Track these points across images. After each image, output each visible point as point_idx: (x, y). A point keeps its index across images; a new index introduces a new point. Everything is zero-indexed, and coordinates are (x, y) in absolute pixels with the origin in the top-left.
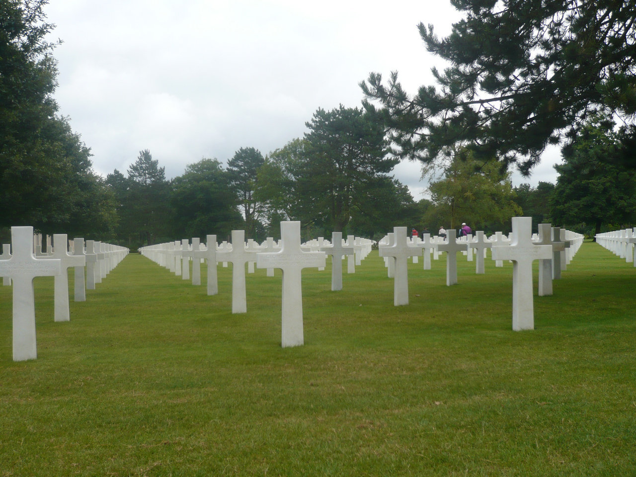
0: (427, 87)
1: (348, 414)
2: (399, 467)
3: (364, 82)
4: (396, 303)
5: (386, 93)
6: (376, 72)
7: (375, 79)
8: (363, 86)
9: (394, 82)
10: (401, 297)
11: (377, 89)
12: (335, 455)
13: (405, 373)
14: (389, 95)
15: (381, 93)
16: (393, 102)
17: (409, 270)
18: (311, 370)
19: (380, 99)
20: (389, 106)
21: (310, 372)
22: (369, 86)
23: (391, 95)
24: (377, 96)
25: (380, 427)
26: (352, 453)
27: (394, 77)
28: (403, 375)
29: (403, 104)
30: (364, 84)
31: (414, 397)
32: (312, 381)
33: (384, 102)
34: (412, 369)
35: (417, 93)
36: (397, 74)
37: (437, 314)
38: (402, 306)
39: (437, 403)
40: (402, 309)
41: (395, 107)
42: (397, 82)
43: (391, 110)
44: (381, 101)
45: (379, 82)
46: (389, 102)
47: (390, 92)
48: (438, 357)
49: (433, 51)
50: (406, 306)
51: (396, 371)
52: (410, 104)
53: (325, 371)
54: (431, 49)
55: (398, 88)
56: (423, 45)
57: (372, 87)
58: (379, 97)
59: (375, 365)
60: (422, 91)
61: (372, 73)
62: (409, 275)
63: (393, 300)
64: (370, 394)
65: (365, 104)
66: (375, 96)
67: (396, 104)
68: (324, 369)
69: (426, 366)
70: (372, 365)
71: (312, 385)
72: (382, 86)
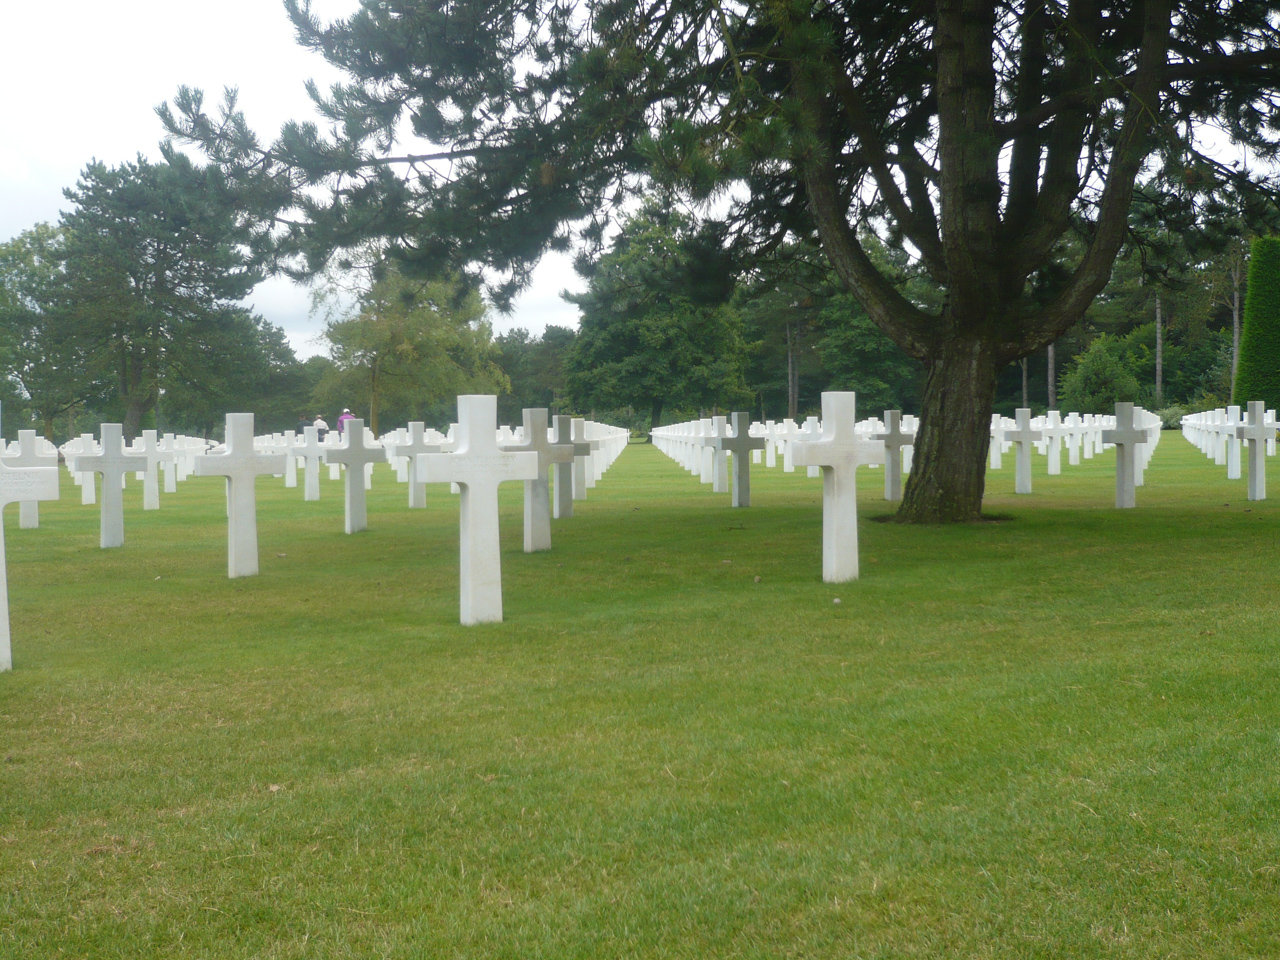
0: (299, 123)
1: (75, 822)
2: (161, 940)
3: (165, 104)
4: (232, 574)
5: (213, 131)
6: (192, 87)
7: (189, 100)
8: (164, 113)
9: (231, 109)
10: (242, 558)
11: (193, 121)
12: (24, 923)
13: (219, 723)
14: (219, 136)
15: (201, 129)
16: (226, 150)
18: (16, 726)
19: (199, 143)
20: (218, 159)
21: (13, 732)
22: (178, 115)
23: (224, 136)
24: (192, 137)
25: (137, 849)
26: (62, 914)
27: (231, 98)
28: (214, 729)
29: (247, 155)
30: (167, 108)
31: (228, 776)
32: (14, 752)
33: (207, 150)
34: (237, 715)
35: (278, 135)
36: (236, 91)
37: (314, 593)
38: (244, 578)
39: (274, 788)
40: (243, 584)
41: (231, 161)
42: (236, 110)
43: (223, 168)
44: (202, 146)
45: (199, 107)
46: (218, 151)
47: (221, 129)
48: (295, 686)
49: (310, 44)
50: (252, 578)
51: (202, 722)
52: (262, 156)
53: (47, 729)
54: (304, 41)
55: (239, 123)
56: (292, 30)
57: (184, 116)
58: (197, 139)
59: (159, 708)
60: (290, 130)
61: (183, 87)
62: (258, 513)
63: (225, 566)
64: (133, 775)
65: (166, 151)
66: (188, 136)
67: (234, 154)
68: (47, 722)
69: (267, 707)
70: (153, 708)
71: (10, 760)
72: (203, 115)
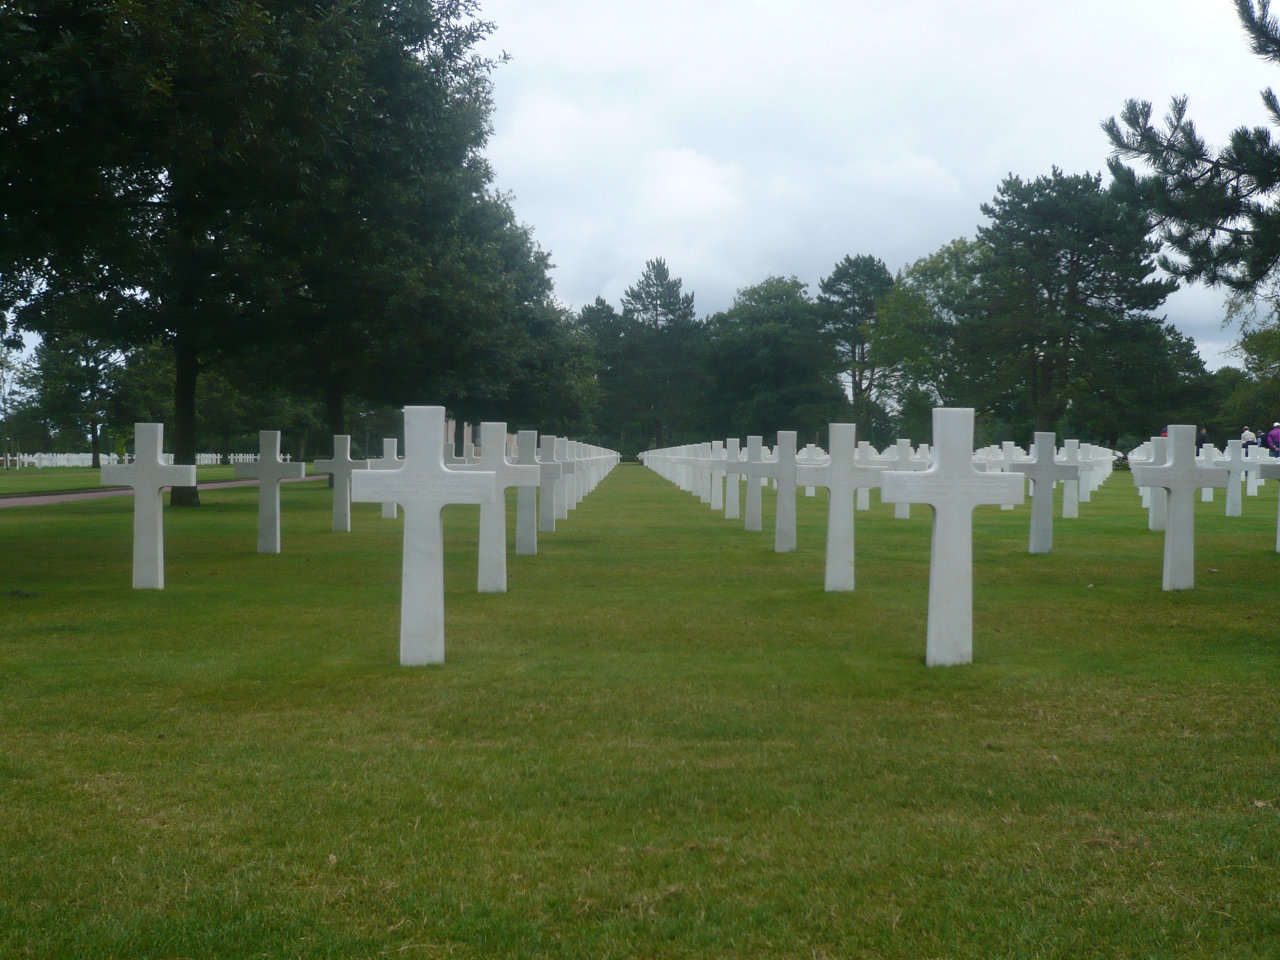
0: (1251, 129)
1: (1066, 813)
2: (1177, 936)
3: (1112, 120)
4: (1167, 586)
5: (1160, 144)
6: (1139, 99)
7: (1137, 114)
8: (1111, 129)
9: (1179, 119)
10: (1178, 572)
11: (1140, 135)
12: (1041, 899)
13: (1187, 734)
14: (1167, 148)
15: (1149, 143)
16: (1174, 162)
17: (1196, 516)
18: (988, 716)
19: (1146, 156)
20: (1167, 171)
21: (985, 721)
22: (1125, 129)
23: (1171, 147)
24: (1140, 151)
25: (1134, 846)
27: (1180, 108)
28: (1183, 740)
29: (1195, 166)
30: (1114, 124)
31: (1208, 787)
32: (990, 740)
33: (1154, 163)
34: (1203, 728)
35: (1228, 143)
36: (1185, 102)
37: (1256, 611)
38: (1179, 591)
39: (1260, 804)
40: (1179, 597)
41: (1178, 172)
42: (1185, 120)
43: (1170, 180)
44: (1149, 159)
45: (1146, 121)
46: (1166, 162)
47: (1169, 140)
48: (1259, 704)
49: (1268, 52)
50: (1187, 592)
51: (1168, 730)
52: (1211, 166)
53: (1016, 721)
54: (1261, 49)
55: (1189, 132)
56: (1244, 39)
57: (1131, 130)
58: (1144, 152)
59: (1122, 713)
60: (1241, 139)
61: (1131, 101)
62: (1197, 525)
63: (1161, 578)
64: (1112, 775)
65: (1115, 167)
66: (1135, 150)
67: (1181, 166)
68: (1015, 716)
69: (1232, 722)
70: (1116, 712)
71: (990, 747)
72: (1151, 128)
